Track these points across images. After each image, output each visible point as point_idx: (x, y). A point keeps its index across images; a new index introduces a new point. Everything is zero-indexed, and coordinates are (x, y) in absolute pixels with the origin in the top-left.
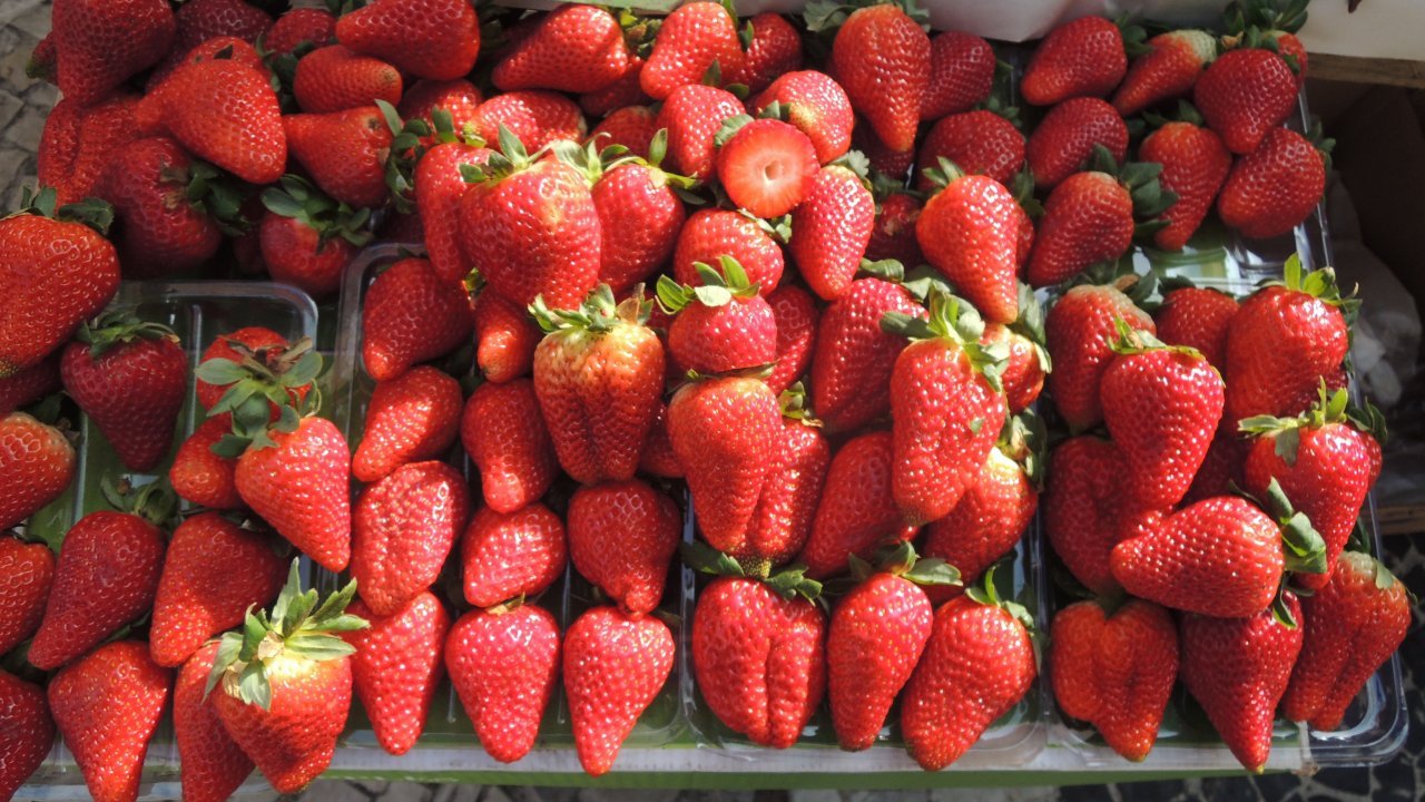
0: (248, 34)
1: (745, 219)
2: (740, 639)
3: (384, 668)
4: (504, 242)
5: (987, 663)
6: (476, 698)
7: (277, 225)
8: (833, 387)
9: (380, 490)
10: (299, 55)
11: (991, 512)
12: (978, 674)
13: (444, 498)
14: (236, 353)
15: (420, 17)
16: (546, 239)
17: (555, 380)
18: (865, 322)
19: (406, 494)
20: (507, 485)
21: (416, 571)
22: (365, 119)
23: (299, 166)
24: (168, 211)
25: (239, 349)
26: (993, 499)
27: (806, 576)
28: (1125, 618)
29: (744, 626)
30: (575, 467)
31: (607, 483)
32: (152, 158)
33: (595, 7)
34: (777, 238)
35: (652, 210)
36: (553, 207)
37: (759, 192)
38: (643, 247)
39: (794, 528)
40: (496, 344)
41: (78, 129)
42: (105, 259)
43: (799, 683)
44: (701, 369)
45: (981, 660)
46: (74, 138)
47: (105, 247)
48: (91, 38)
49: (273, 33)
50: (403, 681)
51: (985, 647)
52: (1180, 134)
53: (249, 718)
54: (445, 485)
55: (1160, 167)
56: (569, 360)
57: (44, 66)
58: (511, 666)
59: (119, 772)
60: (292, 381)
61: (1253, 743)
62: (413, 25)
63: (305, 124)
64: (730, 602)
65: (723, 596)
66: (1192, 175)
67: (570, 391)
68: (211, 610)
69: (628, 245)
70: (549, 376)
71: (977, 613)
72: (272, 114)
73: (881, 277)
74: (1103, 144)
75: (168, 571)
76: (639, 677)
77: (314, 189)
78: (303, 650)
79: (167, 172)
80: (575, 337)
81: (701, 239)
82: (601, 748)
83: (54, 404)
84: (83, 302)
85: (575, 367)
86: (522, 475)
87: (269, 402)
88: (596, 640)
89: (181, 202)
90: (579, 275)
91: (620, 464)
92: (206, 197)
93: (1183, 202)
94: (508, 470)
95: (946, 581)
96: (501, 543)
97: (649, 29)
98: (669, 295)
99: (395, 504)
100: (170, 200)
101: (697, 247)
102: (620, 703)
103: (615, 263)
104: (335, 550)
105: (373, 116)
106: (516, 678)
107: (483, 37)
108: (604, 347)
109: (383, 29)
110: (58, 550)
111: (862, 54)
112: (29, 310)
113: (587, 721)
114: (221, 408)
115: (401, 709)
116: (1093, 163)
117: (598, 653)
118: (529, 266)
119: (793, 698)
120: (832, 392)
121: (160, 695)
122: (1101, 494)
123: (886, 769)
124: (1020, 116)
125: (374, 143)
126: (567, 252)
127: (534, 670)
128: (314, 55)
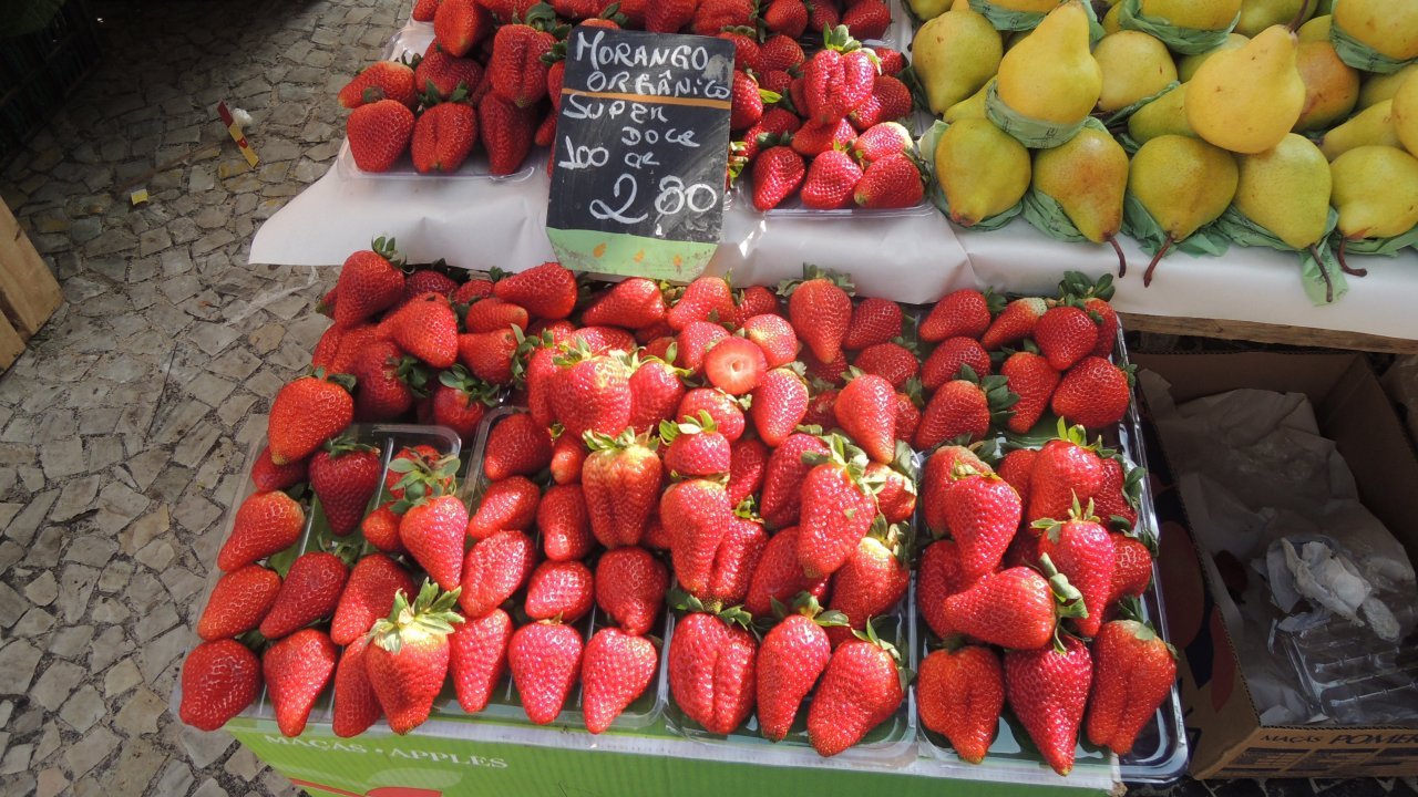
0: (444, 293)
1: (719, 393)
2: (697, 650)
3: (470, 651)
4: (573, 398)
5: (862, 676)
6: (524, 675)
7: (445, 392)
8: (771, 499)
9: (483, 544)
10: (471, 303)
11: (868, 578)
12: (856, 684)
13: (521, 550)
14: (412, 456)
15: (543, 282)
16: (596, 397)
17: (593, 477)
18: (792, 459)
19: (498, 546)
20: (559, 542)
21: (498, 587)
22: (504, 334)
23: (463, 361)
24: (386, 380)
25: (415, 454)
26: (869, 569)
27: (741, 609)
28: (962, 655)
29: (700, 640)
30: (604, 536)
31: (622, 547)
32: (383, 352)
33: (646, 279)
34: (740, 407)
35: (663, 387)
36: (601, 378)
37: (728, 378)
38: (657, 409)
39: (738, 581)
40: (562, 460)
41: (340, 341)
42: (347, 404)
43: (735, 683)
44: (680, 472)
45: (859, 674)
46: (337, 346)
47: (347, 398)
48: (358, 291)
49: (458, 293)
50: (480, 661)
51: (861, 666)
52: (1022, 360)
53: (385, 662)
54: (522, 543)
55: (1007, 378)
56: (603, 465)
57: (328, 306)
58: (548, 656)
59: (297, 708)
60: (440, 475)
61: (1055, 748)
62: (538, 287)
63: (469, 339)
64: (694, 626)
65: (690, 622)
66: (1029, 383)
67: (602, 484)
68: (371, 611)
69: (648, 407)
70: (590, 474)
71: (859, 646)
72: (453, 331)
73: (808, 433)
74: (969, 364)
75: (350, 584)
76: (629, 669)
77: (469, 373)
78: (424, 624)
79: (390, 359)
80: (607, 452)
81: (691, 403)
82: (599, 713)
83: (300, 488)
84: (332, 426)
85: (605, 468)
86: (569, 538)
87: (427, 486)
88: (604, 644)
89: (395, 376)
90: (615, 421)
91: (629, 533)
92: (409, 373)
93: (1023, 401)
94: (561, 533)
95: (840, 623)
96: (552, 580)
97: (677, 292)
98: (667, 431)
99: (491, 550)
100: (388, 374)
101: (689, 409)
102: (615, 686)
103: (640, 417)
104: (451, 576)
105: (509, 333)
106: (551, 664)
107: (578, 296)
108: (623, 458)
109: (521, 288)
110: (284, 577)
111: (804, 305)
112: (303, 427)
113: (593, 695)
114: (399, 486)
115: (477, 680)
116: (961, 375)
117: (605, 652)
118: (586, 413)
119: (730, 694)
120: (771, 501)
121: (330, 665)
122: (950, 574)
123: (800, 764)
124: (918, 348)
125: (507, 347)
126: (608, 406)
127: (563, 662)
128: (479, 303)
